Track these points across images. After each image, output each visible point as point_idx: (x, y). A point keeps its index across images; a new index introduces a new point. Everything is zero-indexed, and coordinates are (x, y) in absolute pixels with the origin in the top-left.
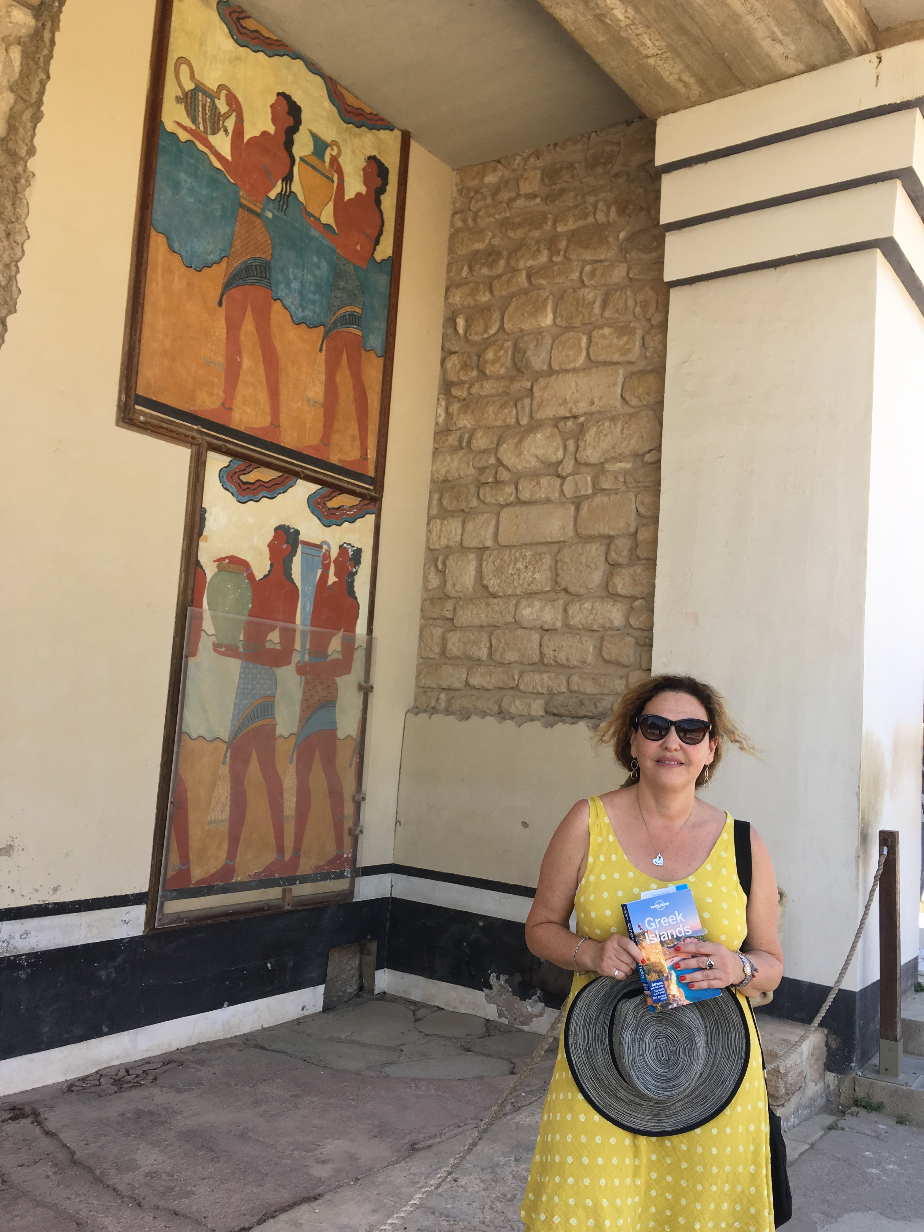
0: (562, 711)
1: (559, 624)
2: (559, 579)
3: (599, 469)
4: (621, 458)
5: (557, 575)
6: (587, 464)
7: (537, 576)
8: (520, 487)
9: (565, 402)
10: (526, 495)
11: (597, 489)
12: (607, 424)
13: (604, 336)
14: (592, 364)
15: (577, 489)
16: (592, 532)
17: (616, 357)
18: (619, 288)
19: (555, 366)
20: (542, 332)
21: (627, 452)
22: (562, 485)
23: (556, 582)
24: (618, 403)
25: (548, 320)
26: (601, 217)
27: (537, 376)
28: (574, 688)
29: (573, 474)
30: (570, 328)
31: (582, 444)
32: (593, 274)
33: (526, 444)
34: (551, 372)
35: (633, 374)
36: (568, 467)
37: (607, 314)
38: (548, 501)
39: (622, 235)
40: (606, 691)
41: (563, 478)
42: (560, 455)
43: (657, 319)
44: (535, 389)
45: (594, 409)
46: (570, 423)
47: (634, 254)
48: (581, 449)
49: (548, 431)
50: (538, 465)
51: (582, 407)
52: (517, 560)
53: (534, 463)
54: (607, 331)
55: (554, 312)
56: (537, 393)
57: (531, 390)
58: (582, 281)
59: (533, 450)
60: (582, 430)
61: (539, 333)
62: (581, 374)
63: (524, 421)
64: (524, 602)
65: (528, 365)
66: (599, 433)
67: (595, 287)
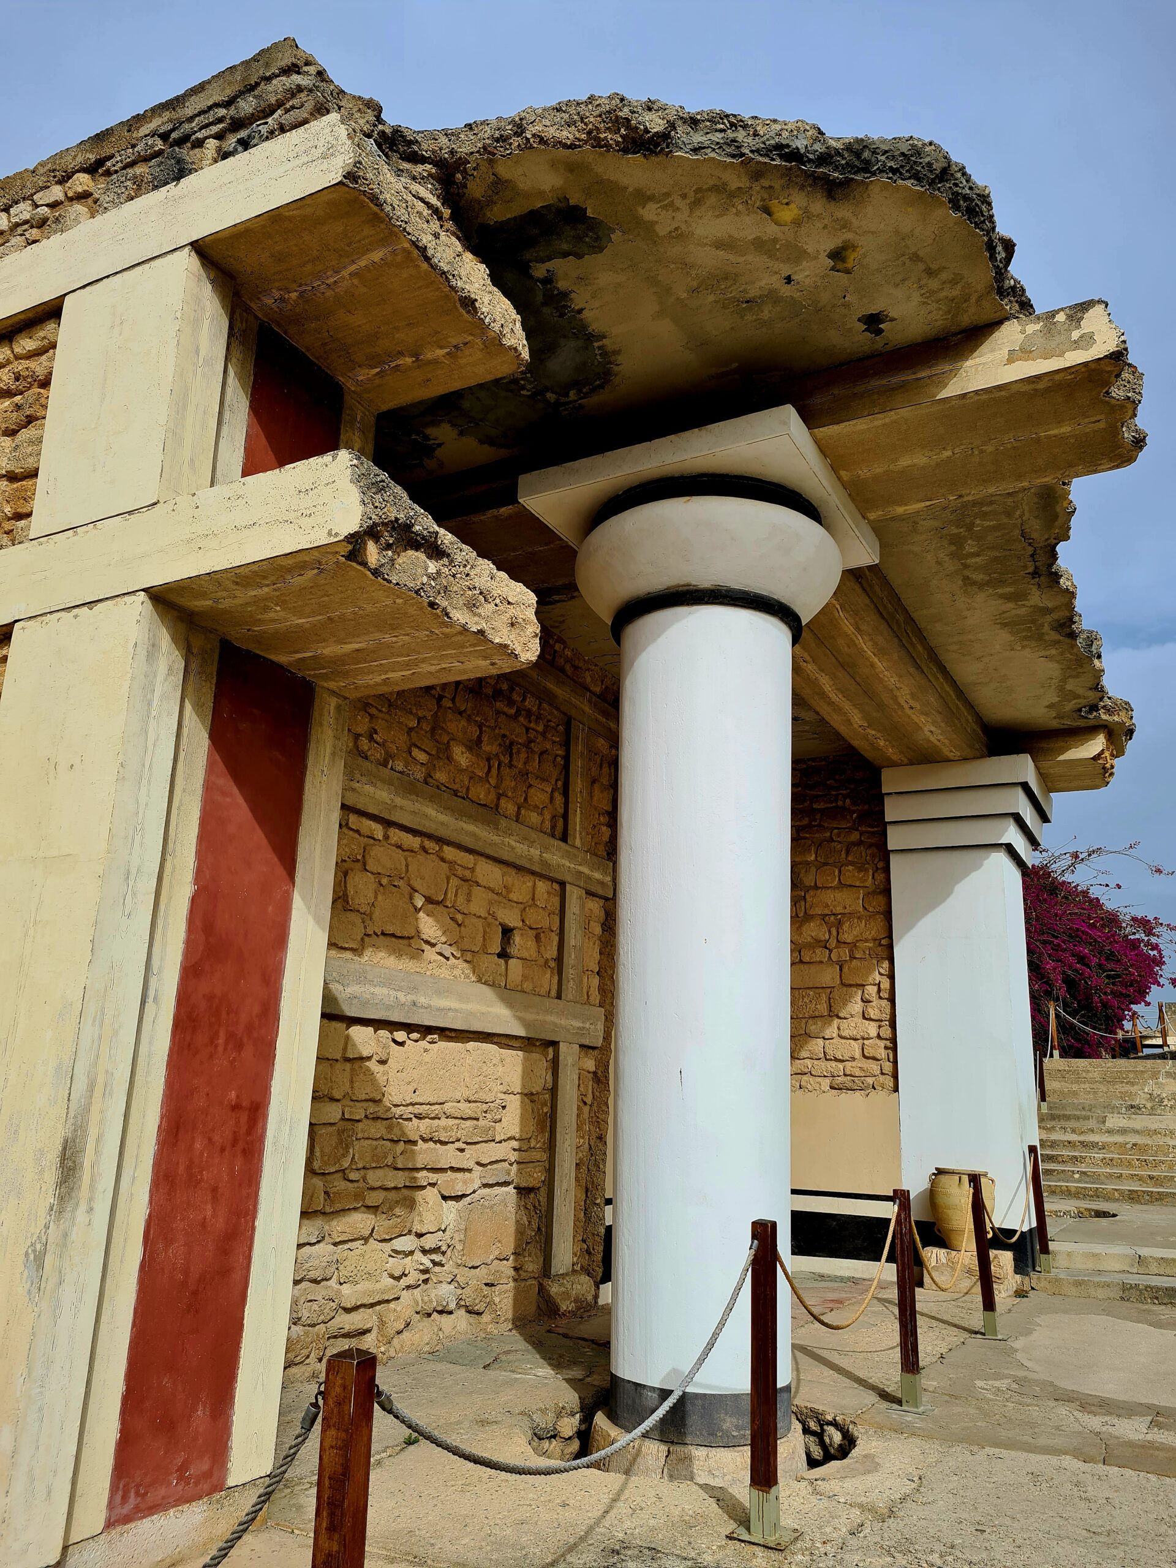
0: (841, 1086)
1: (834, 1035)
2: (832, 1009)
3: (853, 946)
4: (866, 941)
5: (830, 1006)
6: (845, 943)
7: (818, 1006)
8: (802, 953)
9: (827, 906)
10: (807, 959)
11: (852, 958)
12: (856, 920)
13: (849, 871)
14: (842, 886)
15: (839, 956)
16: (852, 983)
17: (857, 884)
18: (854, 844)
19: (819, 884)
20: (809, 864)
21: (870, 937)
22: (830, 955)
23: (830, 1011)
24: (861, 910)
25: (813, 858)
26: (840, 803)
27: (808, 889)
28: (848, 1073)
29: (836, 947)
30: (825, 864)
31: (841, 931)
32: (839, 835)
33: (804, 928)
34: (816, 887)
35: (869, 893)
36: (833, 943)
37: (850, 858)
38: (821, 962)
39: (855, 815)
40: (868, 1074)
41: (831, 951)
42: (827, 936)
43: (881, 865)
44: (807, 896)
45: (846, 911)
46: (832, 918)
47: (863, 829)
48: (841, 934)
49: (818, 923)
50: (812, 941)
51: (839, 910)
52: (803, 997)
53: (809, 939)
54: (850, 868)
55: (816, 853)
56: (808, 899)
57: (805, 896)
58: (832, 839)
59: (809, 933)
60: (840, 923)
61: (808, 863)
62: (837, 891)
63: (801, 915)
64: (811, 1022)
65: (801, 882)
66: (851, 926)
67: (840, 842)
